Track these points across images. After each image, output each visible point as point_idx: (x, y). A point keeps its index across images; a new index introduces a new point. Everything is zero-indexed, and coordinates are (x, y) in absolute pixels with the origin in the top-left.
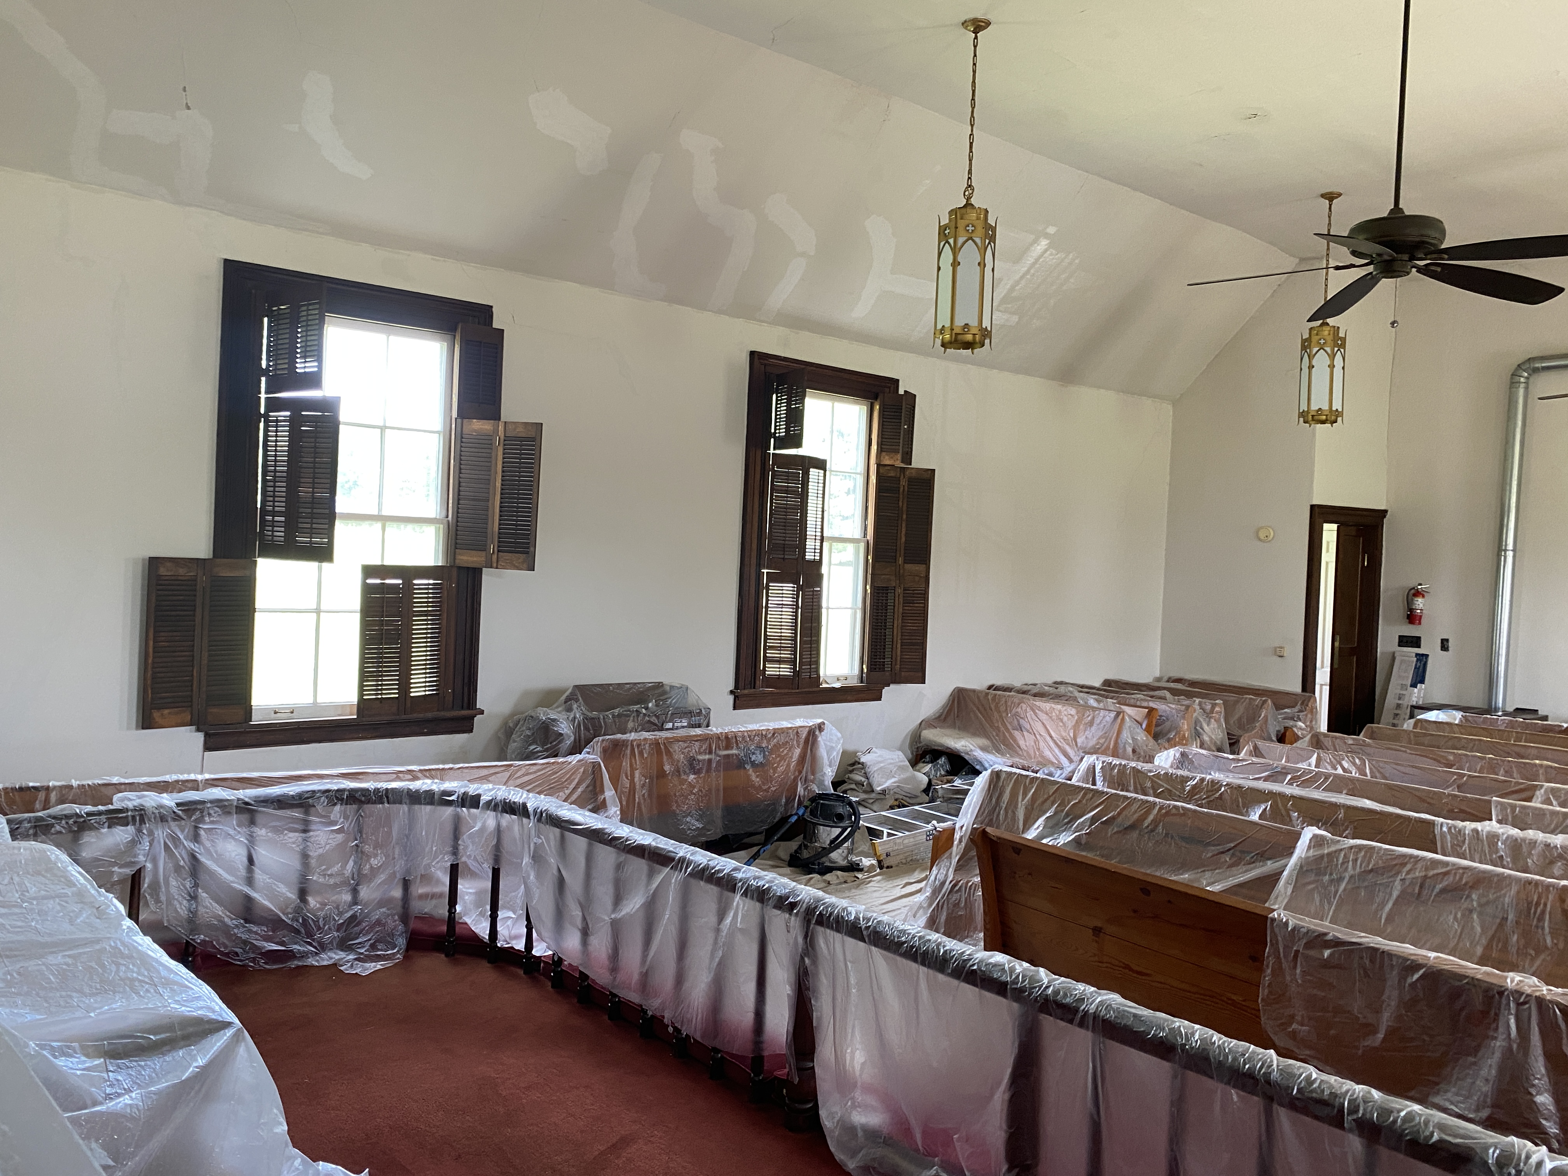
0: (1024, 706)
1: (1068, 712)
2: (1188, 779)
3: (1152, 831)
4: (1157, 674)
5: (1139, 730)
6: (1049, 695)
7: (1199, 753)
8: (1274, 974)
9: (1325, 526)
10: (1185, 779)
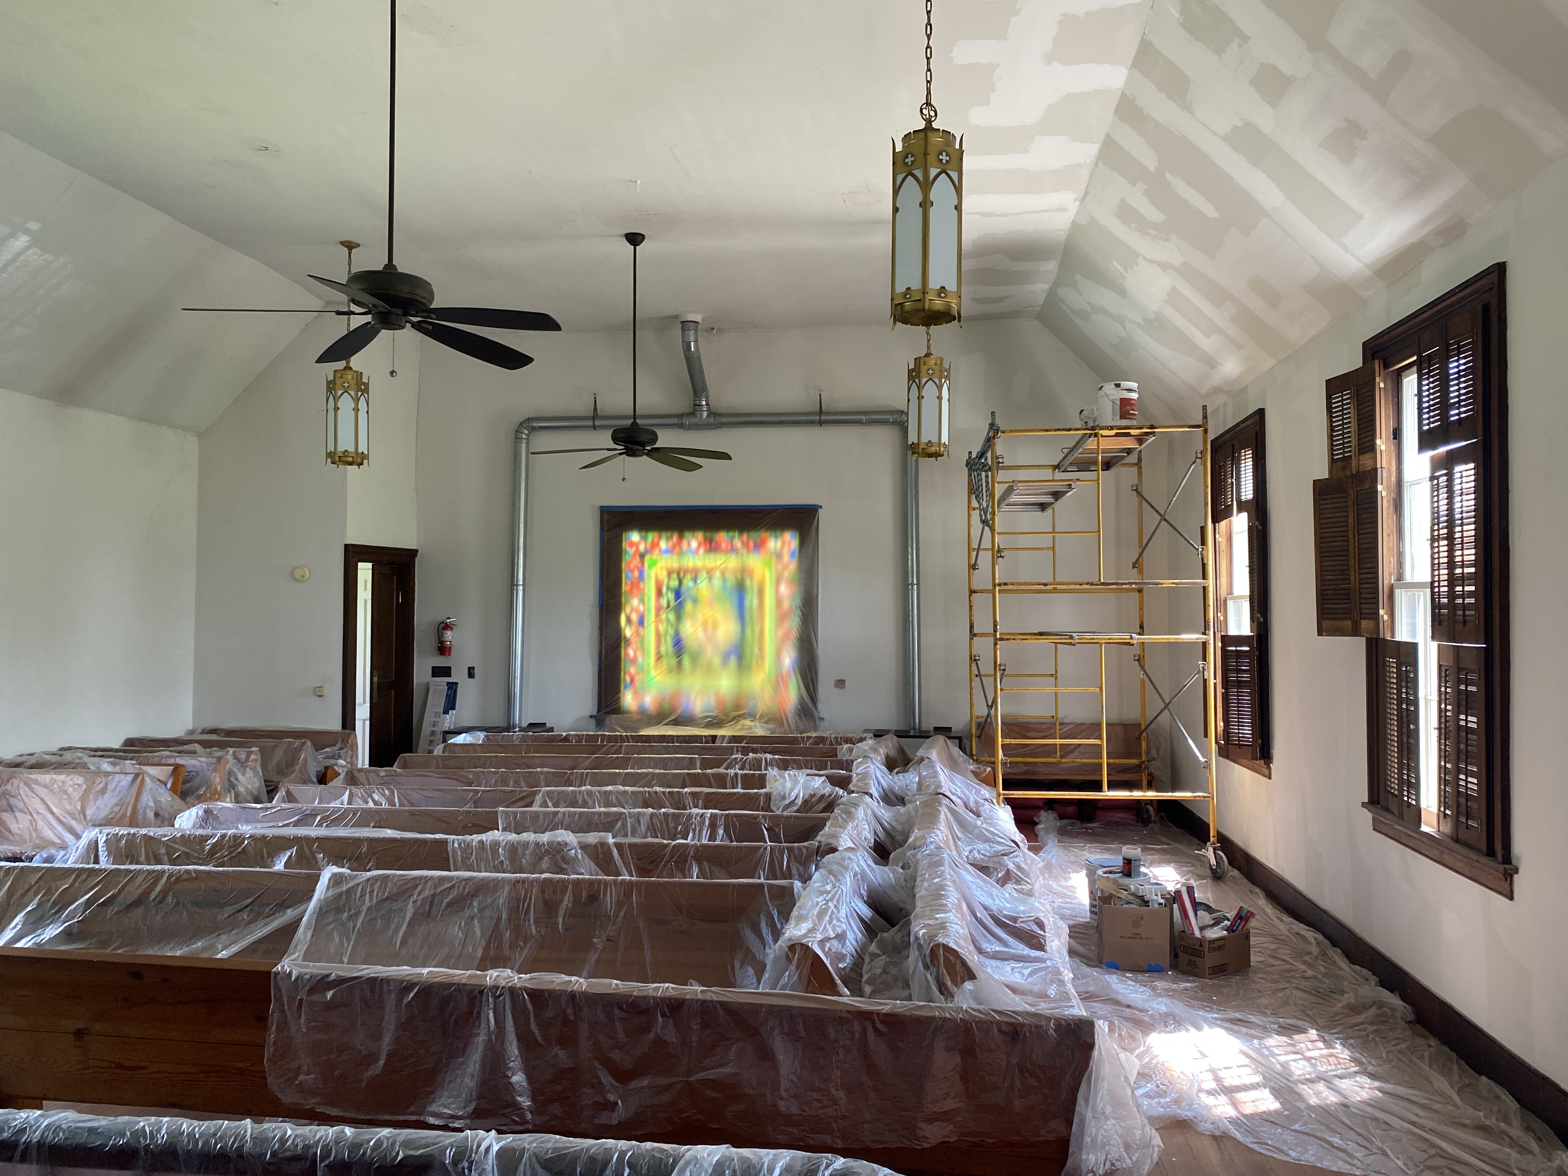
0: (15, 782)
1: (73, 782)
2: (210, 837)
3: (160, 902)
4: (191, 727)
5: (162, 790)
6: (51, 765)
7: (230, 808)
8: (279, 1031)
9: (360, 565)
10: (205, 839)
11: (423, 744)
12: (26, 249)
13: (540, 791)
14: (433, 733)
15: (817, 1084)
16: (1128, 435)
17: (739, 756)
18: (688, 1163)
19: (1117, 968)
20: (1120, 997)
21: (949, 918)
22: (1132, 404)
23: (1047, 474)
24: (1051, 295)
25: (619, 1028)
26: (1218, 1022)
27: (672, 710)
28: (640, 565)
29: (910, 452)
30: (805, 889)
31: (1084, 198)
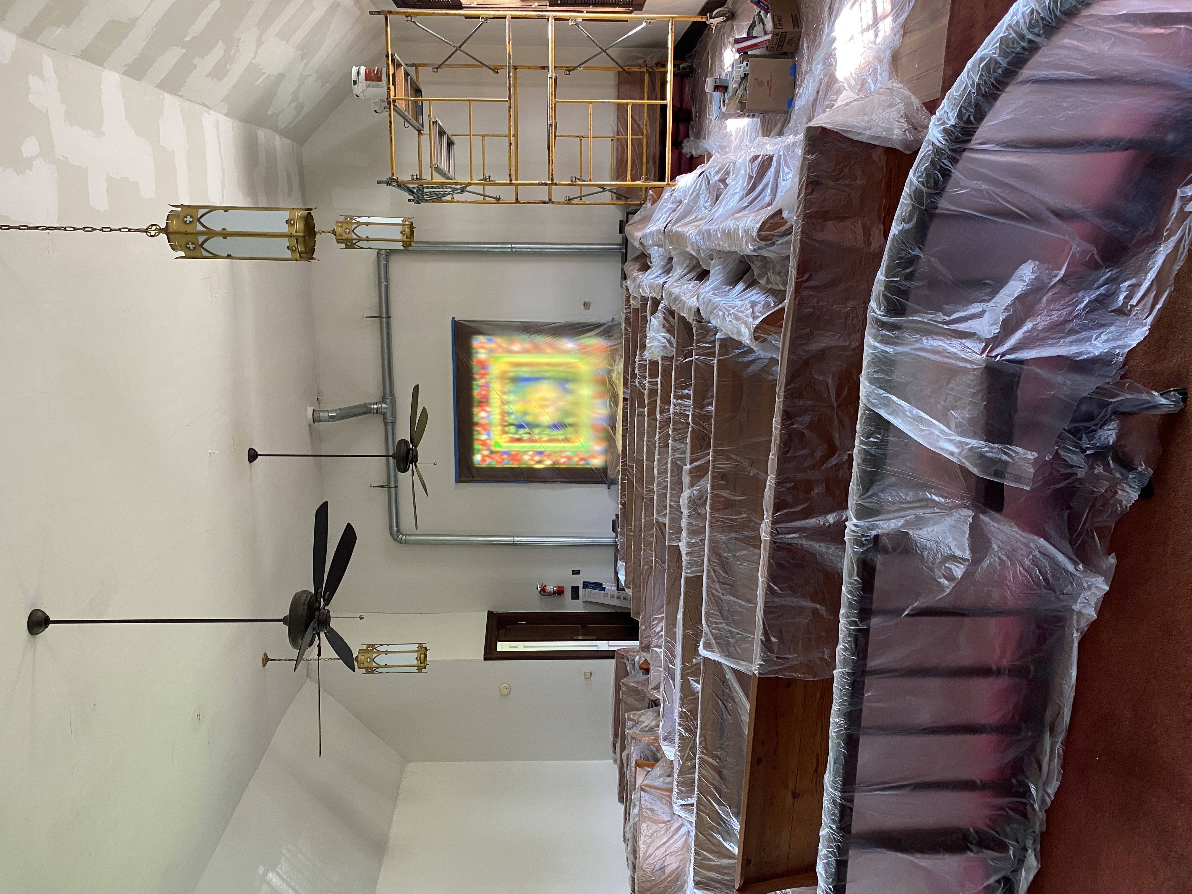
0: (645, 866)
1: (646, 830)
2: (681, 734)
3: (720, 759)
4: (612, 761)
5: (653, 773)
6: (634, 846)
7: (663, 727)
8: (795, 671)
9: (499, 649)
10: (682, 737)
11: (625, 604)
12: (278, 874)
13: (656, 519)
14: (618, 598)
15: (842, 321)
16: (394, 75)
17: (637, 381)
18: (869, 401)
19: (792, 99)
20: (811, 99)
21: (742, 227)
22: (370, 71)
23: (425, 139)
24: (284, 134)
25: (802, 452)
26: (831, 24)
27: (605, 430)
28: (499, 454)
29: (410, 248)
30: (722, 330)
31: (206, 106)
